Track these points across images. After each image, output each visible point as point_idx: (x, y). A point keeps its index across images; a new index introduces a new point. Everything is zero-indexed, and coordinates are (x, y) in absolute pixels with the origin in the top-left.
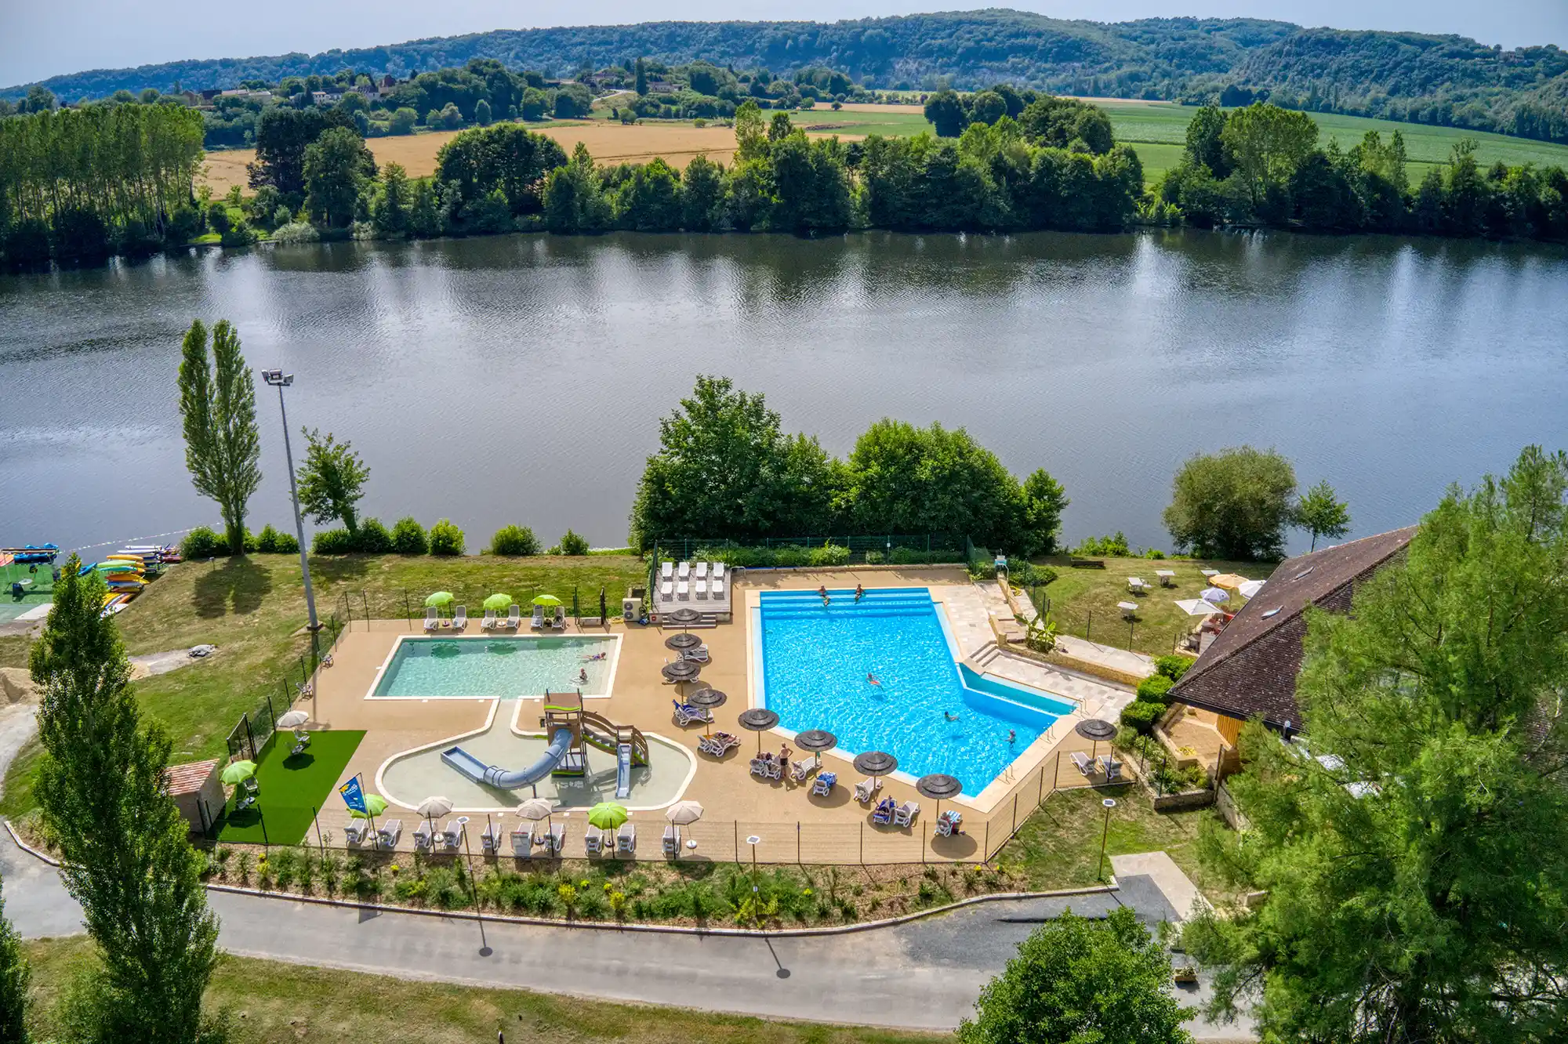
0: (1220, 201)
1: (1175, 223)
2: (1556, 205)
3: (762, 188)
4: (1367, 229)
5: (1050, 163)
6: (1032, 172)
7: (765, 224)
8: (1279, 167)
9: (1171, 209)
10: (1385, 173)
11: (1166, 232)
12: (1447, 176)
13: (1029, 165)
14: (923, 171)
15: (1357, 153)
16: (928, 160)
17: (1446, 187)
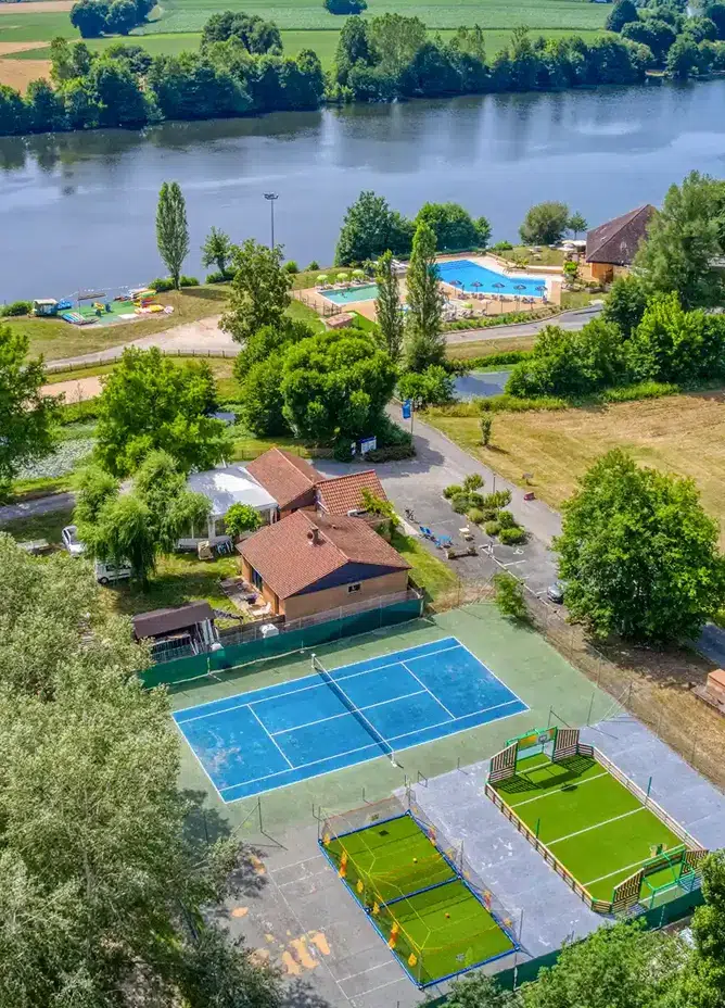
0: (375, 82)
1: (349, 100)
2: (581, 63)
3: (91, 97)
4: (466, 92)
5: (270, 66)
6: (259, 73)
7: (95, 123)
8: (405, 54)
9: (345, 90)
10: (472, 54)
11: (343, 105)
12: (512, 53)
13: (256, 68)
14: (193, 78)
15: (455, 42)
16: (194, 70)
17: (512, 59)
